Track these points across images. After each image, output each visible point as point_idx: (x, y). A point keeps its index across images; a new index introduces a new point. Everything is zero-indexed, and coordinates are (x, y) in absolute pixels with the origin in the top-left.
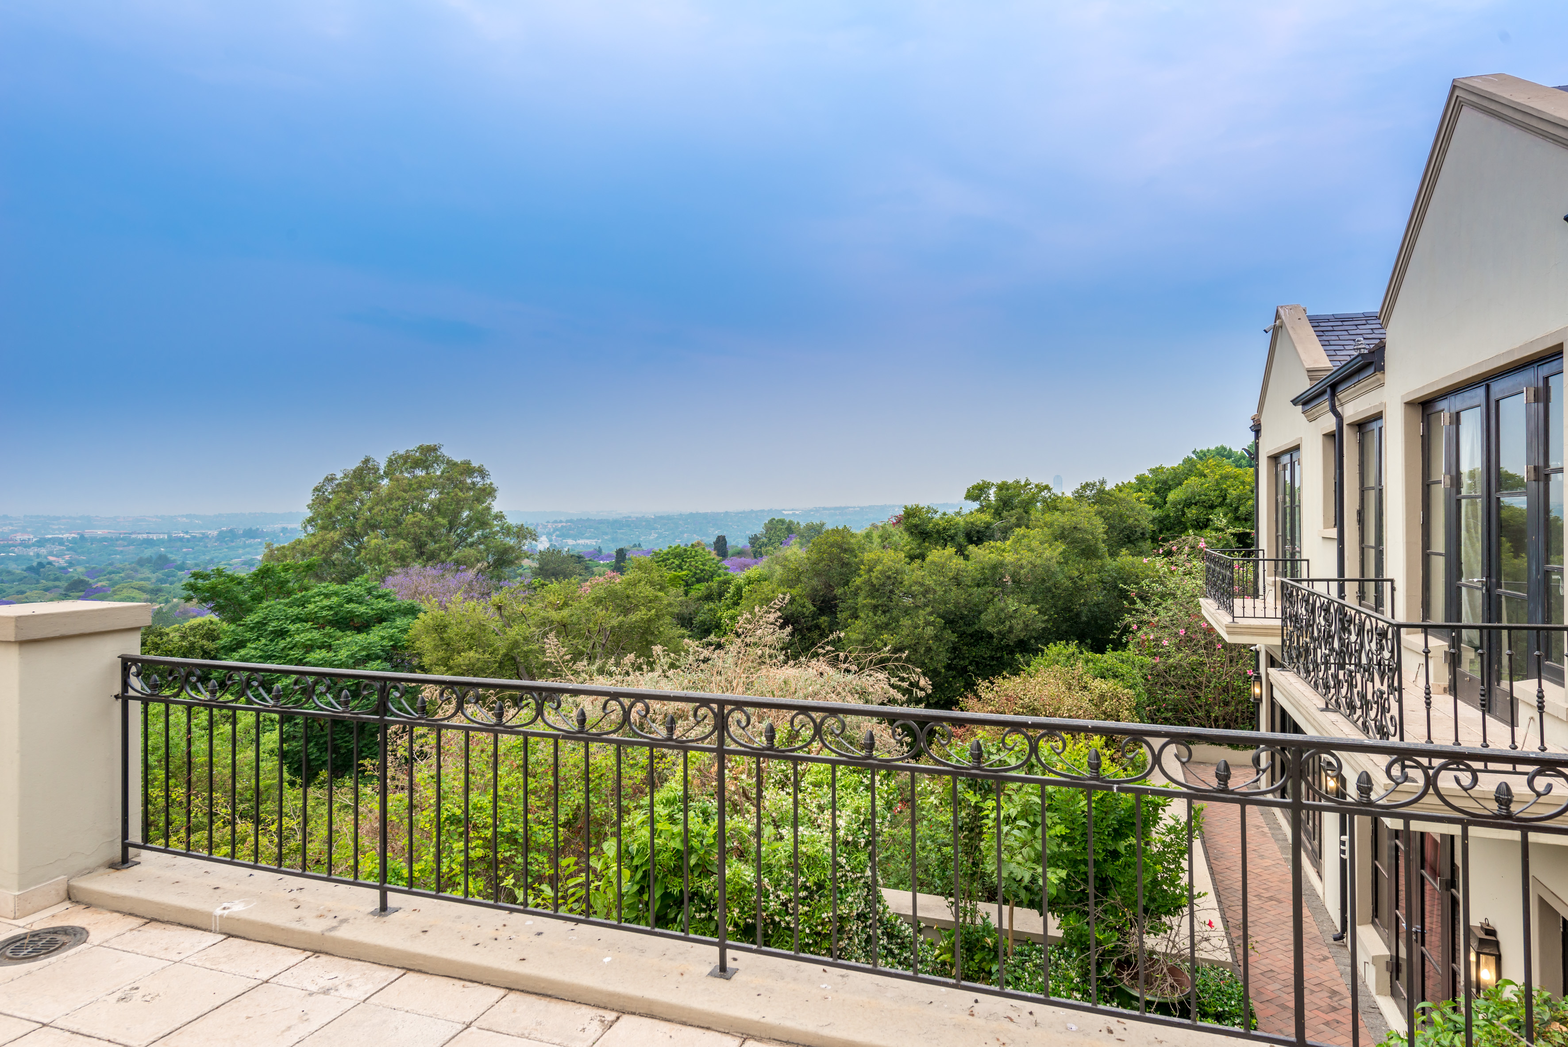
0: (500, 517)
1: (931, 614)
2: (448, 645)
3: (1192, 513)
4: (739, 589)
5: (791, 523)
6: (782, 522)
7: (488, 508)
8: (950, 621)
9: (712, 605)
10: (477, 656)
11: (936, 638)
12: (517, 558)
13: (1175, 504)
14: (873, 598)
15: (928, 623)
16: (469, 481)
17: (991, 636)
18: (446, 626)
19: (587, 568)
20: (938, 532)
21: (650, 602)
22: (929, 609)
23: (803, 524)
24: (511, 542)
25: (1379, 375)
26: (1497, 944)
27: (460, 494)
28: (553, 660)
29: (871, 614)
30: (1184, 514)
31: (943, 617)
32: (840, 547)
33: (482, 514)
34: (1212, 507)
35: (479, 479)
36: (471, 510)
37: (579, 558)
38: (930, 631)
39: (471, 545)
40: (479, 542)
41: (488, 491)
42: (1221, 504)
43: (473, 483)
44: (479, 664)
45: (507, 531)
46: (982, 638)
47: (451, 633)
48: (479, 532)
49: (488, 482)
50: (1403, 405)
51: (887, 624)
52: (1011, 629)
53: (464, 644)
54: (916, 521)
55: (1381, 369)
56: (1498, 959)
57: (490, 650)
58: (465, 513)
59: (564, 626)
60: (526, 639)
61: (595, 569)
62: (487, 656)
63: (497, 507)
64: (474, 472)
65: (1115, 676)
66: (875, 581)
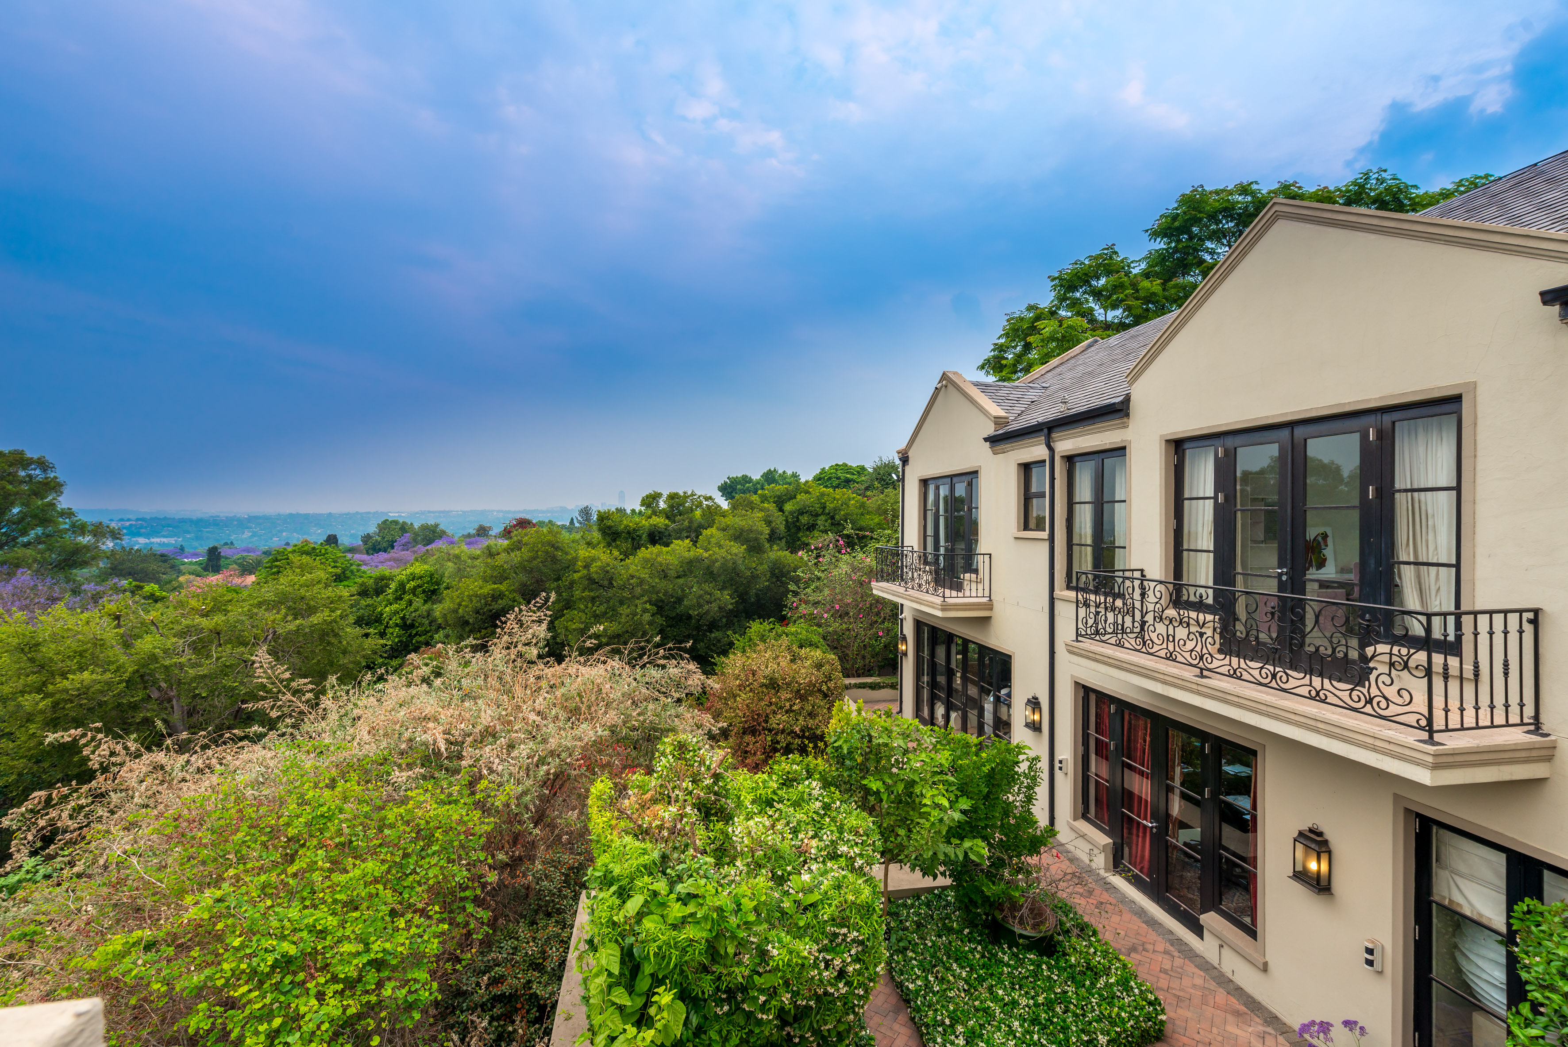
0: (68, 513)
1: (645, 603)
2: (42, 667)
3: (804, 519)
4: (402, 585)
5: (404, 523)
6: (396, 522)
7: (52, 505)
8: (660, 607)
9: (369, 601)
10: (94, 676)
11: (650, 623)
12: (94, 558)
13: (791, 513)
14: (591, 590)
15: (645, 611)
16: (22, 473)
17: (690, 617)
18: (38, 645)
19: (173, 567)
20: (629, 533)
21: (332, 603)
22: (645, 598)
23: (416, 526)
24: (86, 540)
25: (1125, 420)
26: (1326, 843)
27: (10, 487)
28: (265, 681)
29: (590, 605)
30: (798, 520)
31: (655, 605)
32: (553, 546)
33: (43, 510)
34: (817, 515)
35: (38, 472)
36: (26, 504)
37: (163, 558)
38: (647, 617)
39: (26, 545)
40: (38, 540)
41: (52, 484)
42: (823, 513)
43: (30, 476)
44: (98, 687)
45: (82, 529)
46: (680, 620)
47: (48, 651)
48: (39, 530)
49: (52, 475)
50: (1164, 443)
51: (606, 613)
52: (708, 612)
53: (73, 664)
54: (610, 523)
55: (1127, 415)
56: (1329, 852)
57: (113, 667)
58: (16, 510)
59: (218, 634)
60: (166, 651)
61: (182, 567)
62: (108, 675)
63: (64, 502)
64: (31, 464)
65: (811, 645)
66: (595, 576)
